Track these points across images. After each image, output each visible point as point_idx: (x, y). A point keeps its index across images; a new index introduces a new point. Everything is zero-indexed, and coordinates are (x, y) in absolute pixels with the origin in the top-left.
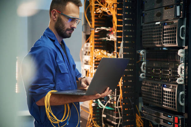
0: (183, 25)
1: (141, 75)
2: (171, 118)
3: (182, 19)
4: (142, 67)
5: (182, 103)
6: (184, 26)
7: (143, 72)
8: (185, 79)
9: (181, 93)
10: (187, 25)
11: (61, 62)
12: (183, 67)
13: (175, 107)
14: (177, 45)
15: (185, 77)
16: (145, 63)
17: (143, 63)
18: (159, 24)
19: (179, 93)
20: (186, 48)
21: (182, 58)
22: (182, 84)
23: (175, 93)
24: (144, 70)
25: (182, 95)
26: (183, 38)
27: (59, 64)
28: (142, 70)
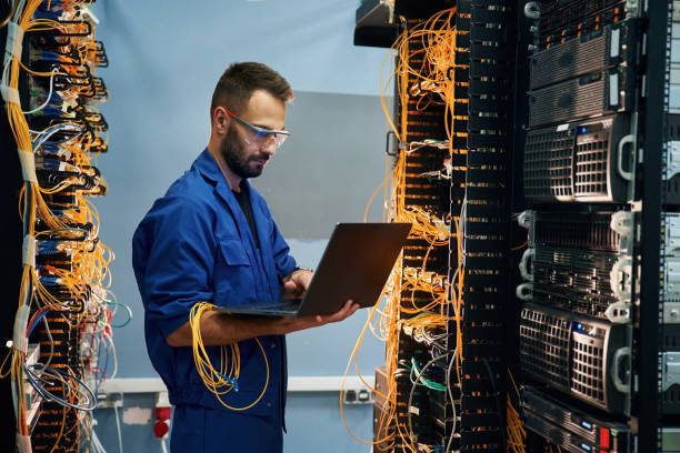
0: (629, 133)
1: (520, 288)
2: (591, 430)
3: (628, 115)
4: (522, 265)
5: (624, 383)
6: (630, 138)
7: (526, 281)
8: (633, 308)
9: (620, 352)
10: (641, 132)
11: (227, 237)
12: (629, 270)
13: (601, 395)
14: (609, 198)
15: (633, 300)
16: (533, 251)
17: (527, 253)
18: (565, 132)
19: (615, 351)
20: (638, 206)
21: (626, 238)
22: (623, 322)
23: (602, 351)
24: (529, 272)
25: (624, 359)
26: (629, 176)
27: (222, 243)
28: (524, 273)
